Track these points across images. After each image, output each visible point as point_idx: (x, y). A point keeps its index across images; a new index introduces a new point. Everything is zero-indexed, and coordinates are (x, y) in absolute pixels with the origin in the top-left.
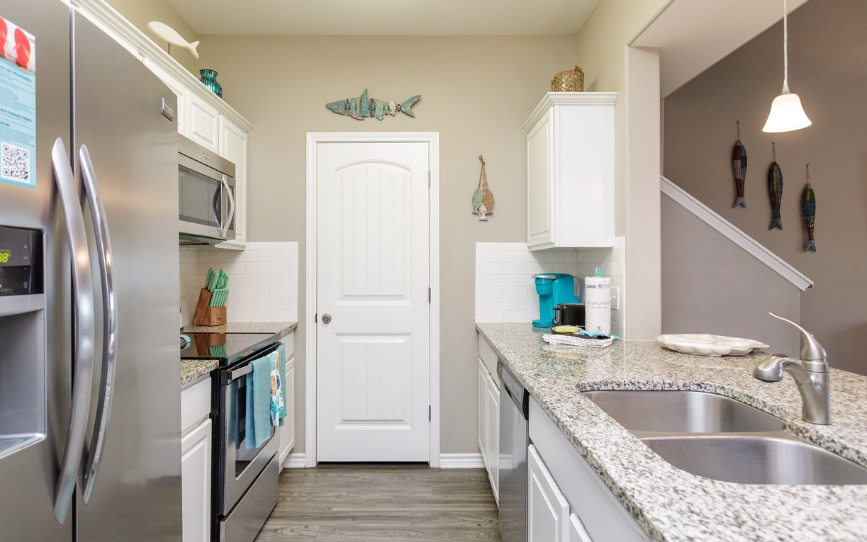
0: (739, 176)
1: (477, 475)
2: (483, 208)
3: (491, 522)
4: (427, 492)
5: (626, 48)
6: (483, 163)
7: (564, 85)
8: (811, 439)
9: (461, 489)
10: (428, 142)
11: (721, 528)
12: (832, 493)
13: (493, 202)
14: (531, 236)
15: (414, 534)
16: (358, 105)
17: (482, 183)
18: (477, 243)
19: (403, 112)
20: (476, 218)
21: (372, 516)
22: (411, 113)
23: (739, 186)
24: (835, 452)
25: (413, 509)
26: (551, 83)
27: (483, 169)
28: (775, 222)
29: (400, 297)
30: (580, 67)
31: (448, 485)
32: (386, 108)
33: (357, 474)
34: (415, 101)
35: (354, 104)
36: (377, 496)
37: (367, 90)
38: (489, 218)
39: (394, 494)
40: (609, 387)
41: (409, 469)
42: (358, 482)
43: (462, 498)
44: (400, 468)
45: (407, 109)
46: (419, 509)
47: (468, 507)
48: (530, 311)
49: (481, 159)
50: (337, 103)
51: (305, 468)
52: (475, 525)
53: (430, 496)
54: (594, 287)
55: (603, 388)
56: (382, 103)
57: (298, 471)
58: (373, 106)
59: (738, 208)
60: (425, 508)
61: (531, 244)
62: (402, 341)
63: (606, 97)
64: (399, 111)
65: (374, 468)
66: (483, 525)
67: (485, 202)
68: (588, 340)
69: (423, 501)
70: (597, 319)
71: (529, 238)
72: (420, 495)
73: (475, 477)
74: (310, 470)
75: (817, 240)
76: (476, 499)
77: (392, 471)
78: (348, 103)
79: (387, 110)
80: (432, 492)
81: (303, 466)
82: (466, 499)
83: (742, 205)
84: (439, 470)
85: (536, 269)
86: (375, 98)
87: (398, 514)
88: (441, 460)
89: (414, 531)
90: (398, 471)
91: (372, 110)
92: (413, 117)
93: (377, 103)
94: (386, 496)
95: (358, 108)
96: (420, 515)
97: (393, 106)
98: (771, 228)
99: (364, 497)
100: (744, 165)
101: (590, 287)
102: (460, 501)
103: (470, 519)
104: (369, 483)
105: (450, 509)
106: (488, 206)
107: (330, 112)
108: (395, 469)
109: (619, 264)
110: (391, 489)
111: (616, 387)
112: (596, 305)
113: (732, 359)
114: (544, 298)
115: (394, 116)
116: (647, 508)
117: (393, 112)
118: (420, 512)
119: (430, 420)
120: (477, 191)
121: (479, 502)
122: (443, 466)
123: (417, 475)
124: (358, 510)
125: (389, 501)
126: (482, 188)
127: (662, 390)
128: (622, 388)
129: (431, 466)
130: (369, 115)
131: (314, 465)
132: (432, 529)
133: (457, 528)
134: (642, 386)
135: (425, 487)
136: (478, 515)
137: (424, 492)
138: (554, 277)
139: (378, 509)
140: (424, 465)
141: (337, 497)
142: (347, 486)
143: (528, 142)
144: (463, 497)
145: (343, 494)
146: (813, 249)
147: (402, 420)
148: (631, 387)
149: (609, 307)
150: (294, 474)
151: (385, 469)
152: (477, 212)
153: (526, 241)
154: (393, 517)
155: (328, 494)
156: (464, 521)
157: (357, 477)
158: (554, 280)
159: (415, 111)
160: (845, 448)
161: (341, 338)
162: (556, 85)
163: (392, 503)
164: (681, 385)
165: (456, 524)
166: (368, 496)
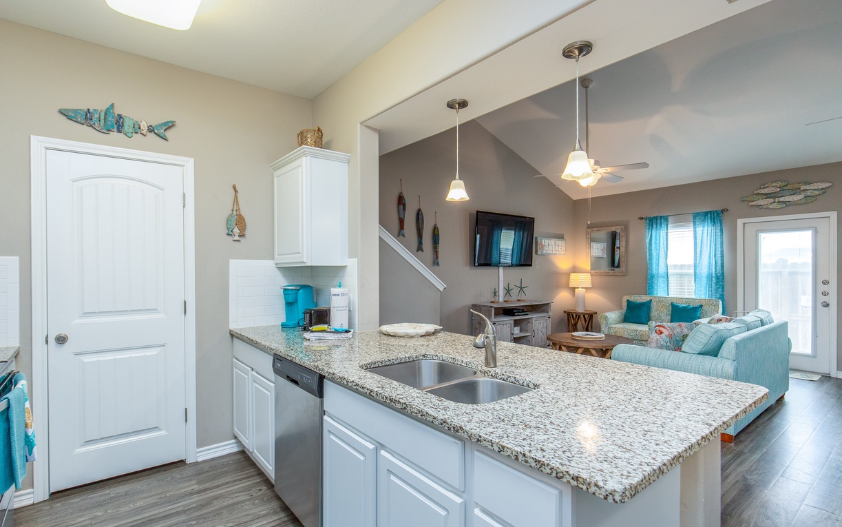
0: (401, 216)
1: (233, 458)
2: (236, 231)
3: (261, 490)
4: (193, 485)
5: (359, 125)
6: (236, 192)
7: (309, 140)
8: (492, 376)
9: (224, 474)
10: (182, 166)
11: (498, 424)
12: (521, 398)
13: (245, 225)
14: (278, 255)
15: (194, 522)
16: (102, 117)
17: (235, 209)
18: (231, 260)
19: (155, 133)
20: (230, 238)
21: (143, 523)
22: (165, 136)
23: (401, 222)
24: (504, 380)
25: (184, 503)
26: (296, 136)
27: (236, 197)
28: (420, 248)
29: (154, 310)
30: (321, 128)
31: (210, 474)
32: (137, 126)
33: (108, 491)
34: (170, 126)
35: (96, 116)
36: (139, 504)
37: (113, 104)
38: (242, 239)
39: (159, 497)
40: (376, 365)
41: (165, 471)
42: (111, 499)
43: (227, 480)
44: (156, 473)
45: (161, 131)
46: (190, 501)
47: (237, 485)
48: (278, 315)
49: (234, 187)
50: (76, 111)
51: (34, 504)
52: (247, 497)
53: (196, 487)
54: (338, 295)
55: (373, 366)
56: (131, 121)
57: (24, 509)
58: (120, 122)
59: (401, 237)
60: (196, 498)
61: (277, 262)
62: (156, 353)
63: (343, 157)
64: (151, 132)
65: (125, 481)
66: (255, 495)
67: (238, 225)
68: (339, 335)
69: (192, 494)
70: (338, 319)
71: (276, 256)
72: (186, 490)
73: (233, 460)
74: (42, 504)
75: (440, 260)
76: (240, 477)
77: (147, 477)
78: (90, 113)
79: (137, 129)
80: (198, 483)
81: (31, 502)
82: (232, 480)
83: (403, 235)
84: (197, 463)
85: (282, 282)
86: (123, 114)
87: (171, 512)
88: (198, 455)
89: (193, 520)
90: (151, 476)
91: (119, 124)
92: (166, 140)
93: (126, 119)
94: (150, 501)
95: (102, 121)
96: (194, 505)
97: (144, 126)
98: (418, 251)
99: (126, 509)
100: (404, 209)
101: (335, 295)
102: (227, 483)
103: (241, 494)
104: (126, 495)
105: (220, 492)
106: (241, 228)
107: (64, 118)
108: (150, 475)
109: (352, 278)
110: (153, 493)
111: (380, 364)
112: (340, 309)
113: (427, 337)
114: (290, 304)
115: (145, 136)
116: (463, 425)
117: (143, 132)
118: (193, 503)
119: (186, 421)
120: (231, 215)
121: (245, 478)
122: (199, 460)
123: (176, 473)
124: (124, 522)
125: (156, 505)
126: (235, 213)
127: (405, 362)
128: (383, 364)
129: (188, 462)
130: (115, 129)
131: (47, 497)
132: (210, 512)
133: (233, 505)
134: (394, 361)
135: (188, 481)
136: (248, 488)
137: (189, 486)
138: (298, 288)
139: (147, 515)
140: (181, 463)
141: (91, 519)
142: (100, 505)
143: (276, 179)
144: (229, 478)
145: (98, 514)
146: (438, 264)
147: (157, 427)
148: (388, 363)
149: (347, 309)
150: (20, 514)
151: (138, 477)
152: (230, 233)
153: (273, 259)
154: (166, 516)
155: (79, 520)
156: (236, 497)
157: (109, 494)
158: (299, 290)
159: (168, 134)
160: (509, 377)
161: (81, 357)
162: (302, 139)
163: (160, 505)
164: (414, 357)
165: (230, 502)
166: (130, 507)
